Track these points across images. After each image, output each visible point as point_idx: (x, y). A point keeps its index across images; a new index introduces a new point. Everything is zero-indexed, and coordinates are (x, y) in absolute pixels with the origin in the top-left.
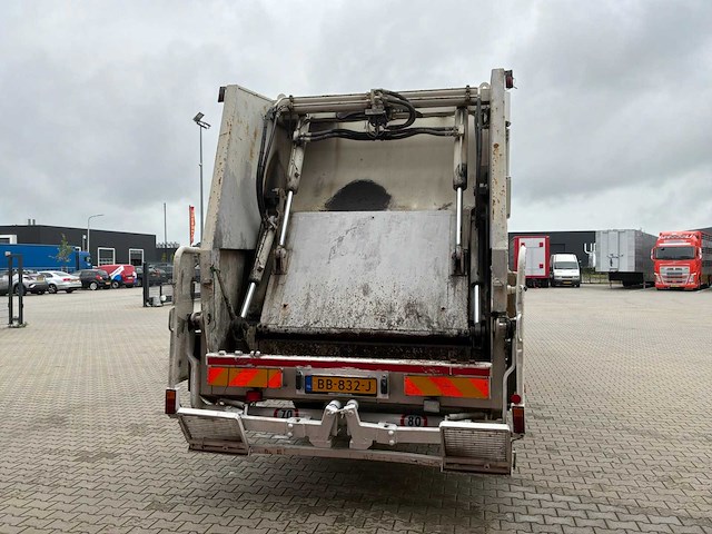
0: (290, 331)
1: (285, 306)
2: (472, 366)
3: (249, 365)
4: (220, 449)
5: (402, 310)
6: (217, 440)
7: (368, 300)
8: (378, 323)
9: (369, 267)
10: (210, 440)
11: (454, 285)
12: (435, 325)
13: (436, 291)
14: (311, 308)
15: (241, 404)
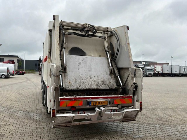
0: (73, 89)
1: (69, 82)
2: (129, 96)
3: (73, 100)
4: (65, 126)
5: (101, 83)
6: (63, 123)
7: (92, 80)
8: (96, 86)
9: (90, 71)
10: (61, 123)
11: (111, 76)
12: (110, 86)
13: (107, 78)
14: (77, 82)
15: (70, 111)
